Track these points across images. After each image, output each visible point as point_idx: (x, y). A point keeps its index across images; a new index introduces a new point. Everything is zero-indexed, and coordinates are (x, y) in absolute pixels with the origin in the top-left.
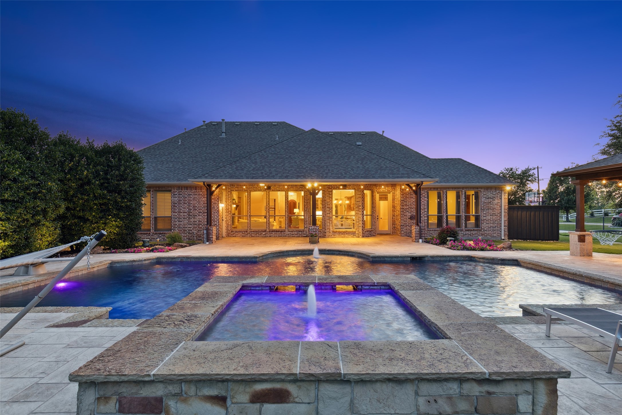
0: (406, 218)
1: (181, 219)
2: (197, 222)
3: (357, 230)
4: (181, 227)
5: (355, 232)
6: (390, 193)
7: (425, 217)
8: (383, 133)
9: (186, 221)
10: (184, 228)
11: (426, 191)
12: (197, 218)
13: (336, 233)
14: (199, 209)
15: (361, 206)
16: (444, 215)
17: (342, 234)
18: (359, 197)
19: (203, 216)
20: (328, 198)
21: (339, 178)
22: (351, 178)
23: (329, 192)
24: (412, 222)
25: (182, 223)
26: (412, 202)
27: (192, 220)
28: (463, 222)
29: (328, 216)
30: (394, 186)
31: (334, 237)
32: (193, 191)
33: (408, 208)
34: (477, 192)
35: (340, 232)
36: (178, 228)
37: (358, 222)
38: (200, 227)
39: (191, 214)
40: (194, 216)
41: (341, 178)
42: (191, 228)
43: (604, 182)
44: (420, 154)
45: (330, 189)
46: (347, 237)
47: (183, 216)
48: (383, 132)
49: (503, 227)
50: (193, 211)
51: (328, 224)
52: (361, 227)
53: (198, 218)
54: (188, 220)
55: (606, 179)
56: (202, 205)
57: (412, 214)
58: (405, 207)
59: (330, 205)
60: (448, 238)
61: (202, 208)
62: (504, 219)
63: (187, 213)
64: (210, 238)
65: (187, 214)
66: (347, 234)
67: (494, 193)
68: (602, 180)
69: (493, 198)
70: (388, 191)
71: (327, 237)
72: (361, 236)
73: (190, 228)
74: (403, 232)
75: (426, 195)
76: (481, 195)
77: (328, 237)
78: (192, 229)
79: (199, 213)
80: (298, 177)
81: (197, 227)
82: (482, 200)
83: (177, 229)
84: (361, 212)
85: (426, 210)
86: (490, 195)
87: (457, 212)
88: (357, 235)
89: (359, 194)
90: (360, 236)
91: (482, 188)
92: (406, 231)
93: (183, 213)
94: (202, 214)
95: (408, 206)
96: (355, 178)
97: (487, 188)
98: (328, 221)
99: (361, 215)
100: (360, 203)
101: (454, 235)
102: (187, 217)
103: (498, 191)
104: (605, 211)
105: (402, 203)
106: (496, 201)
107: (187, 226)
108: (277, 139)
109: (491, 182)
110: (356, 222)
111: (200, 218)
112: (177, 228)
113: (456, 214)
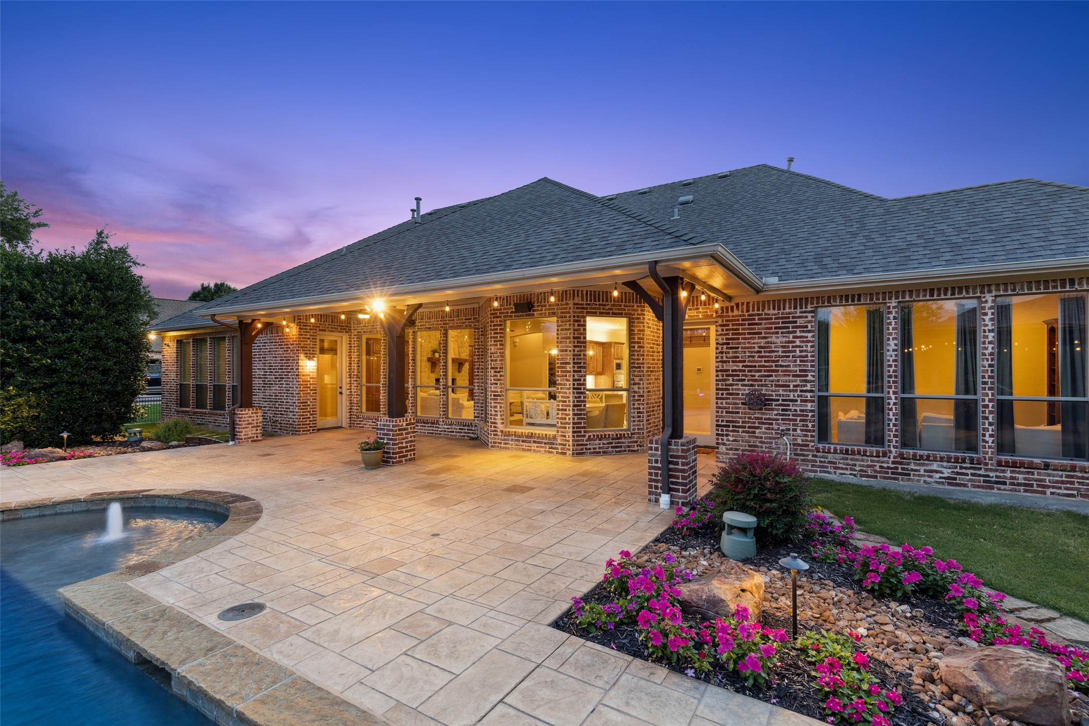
0: (734, 404)
1: (256, 389)
3: (560, 434)
5: (555, 437)
7: (806, 401)
11: (809, 309)
13: (510, 438)
15: (569, 363)
16: (890, 398)
17: (523, 441)
18: (566, 338)
20: (493, 343)
23: (494, 325)
24: (757, 418)
25: (257, 398)
26: (757, 349)
28: (986, 430)
29: (493, 389)
31: (506, 448)
32: (269, 335)
33: (740, 371)
35: (519, 436)
37: (562, 410)
39: (267, 380)
45: (497, 317)
46: (534, 451)
47: (258, 384)
51: (493, 413)
52: (571, 425)
57: (755, 390)
59: (496, 360)
65: (262, 381)
66: (534, 442)
71: (490, 445)
72: (571, 452)
75: (810, 322)
77: (492, 446)
78: (268, 410)
84: (571, 382)
85: (809, 378)
87: (962, 387)
88: (560, 447)
89: (566, 330)
90: (568, 452)
95: (740, 362)
98: (493, 405)
99: (569, 389)
100: (567, 355)
102: (262, 386)
105: (722, 353)
110: (558, 410)
113: (957, 393)
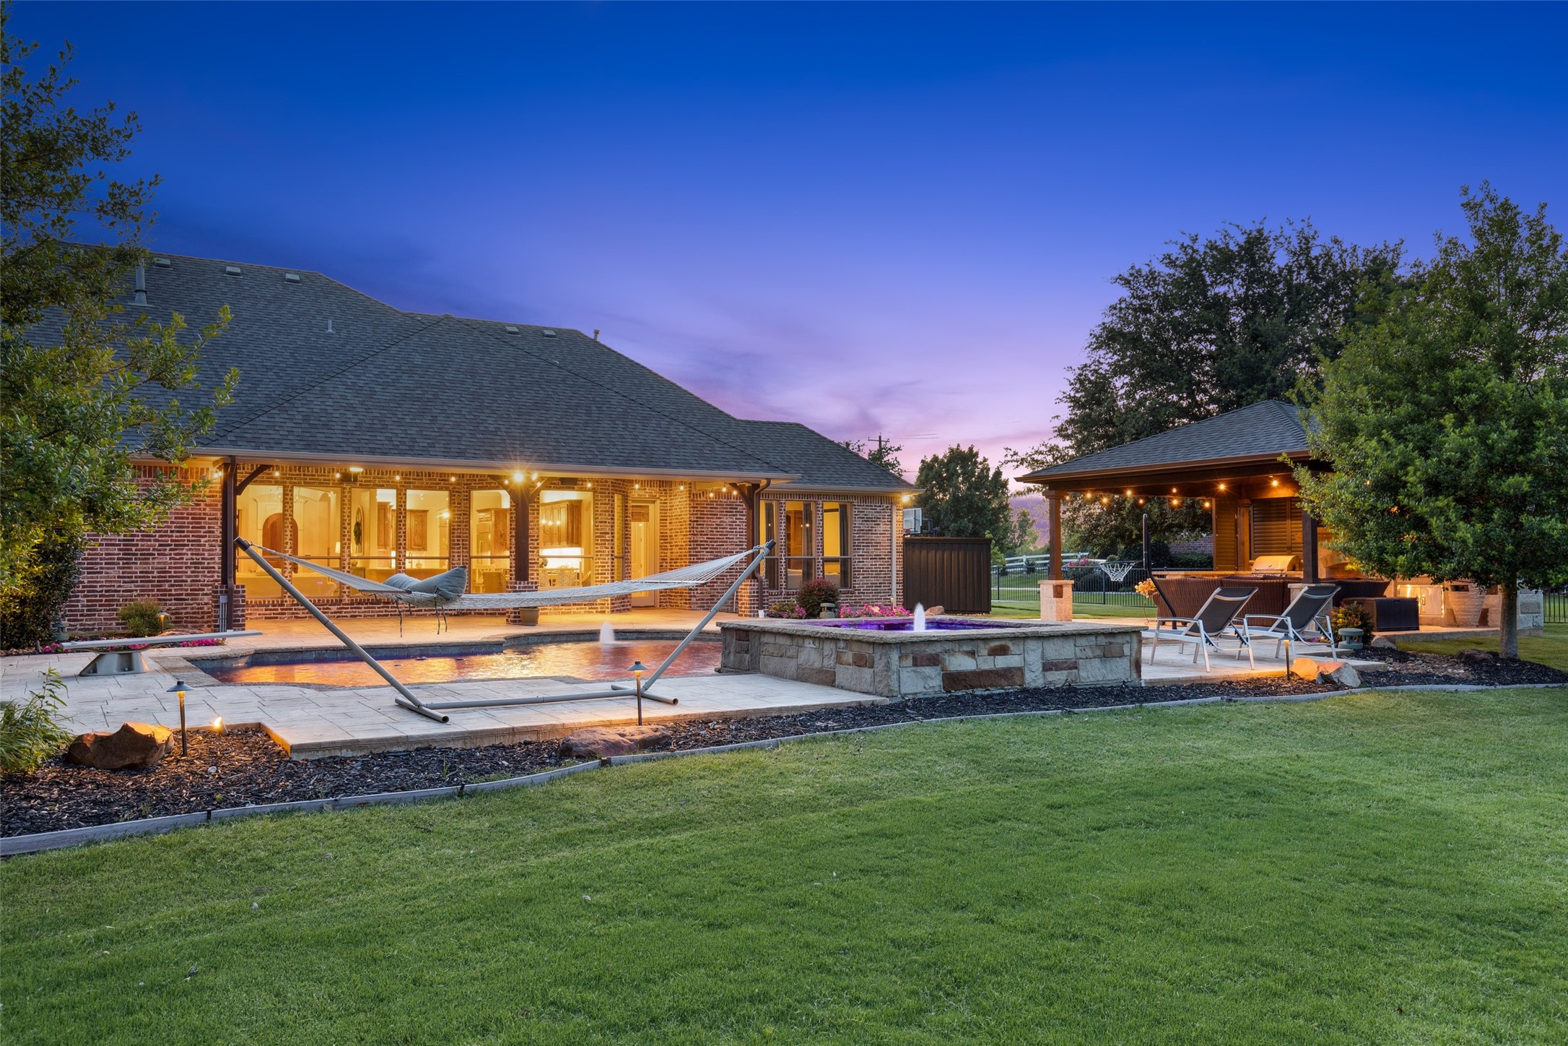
1: (97, 564)
2: (155, 574)
4: (98, 589)
6: (654, 502)
8: (596, 336)
9: (115, 573)
10: (107, 591)
12: (155, 563)
14: (160, 536)
15: (608, 533)
16: (781, 559)
18: (605, 512)
19: (176, 554)
21: (589, 462)
22: (618, 465)
25: (101, 578)
27: (137, 568)
30: (665, 485)
31: (544, 613)
32: (143, 478)
33: (705, 541)
34: (845, 506)
36: (89, 591)
37: (602, 573)
38: (165, 590)
39: (134, 548)
40: (146, 556)
41: (597, 464)
42: (135, 593)
43: (1089, 495)
44: (709, 405)
47: (106, 554)
48: (597, 333)
49: (894, 586)
50: (142, 540)
53: (158, 563)
54: (123, 568)
55: (1093, 491)
56: (172, 523)
58: (699, 538)
60: (823, 605)
61: (172, 532)
62: (896, 567)
63: (119, 545)
64: (238, 616)
65: (119, 550)
67: (878, 509)
68: (1086, 492)
69: (875, 520)
70: (651, 496)
72: (609, 610)
73: (131, 591)
74: (694, 600)
76: (853, 512)
78: (139, 595)
79: (160, 545)
80: (491, 456)
81: (153, 590)
82: (856, 523)
83: (85, 596)
84: (610, 549)
86: (871, 513)
88: (599, 606)
89: (605, 504)
90: (607, 611)
91: (855, 496)
92: (701, 596)
93: (107, 545)
94: (171, 550)
95: (705, 535)
96: (627, 465)
97: (866, 498)
99: (608, 555)
100: (607, 526)
101: (833, 597)
102: (118, 559)
103: (885, 505)
104: (1028, 560)
105: (693, 528)
106: (882, 528)
107: (120, 586)
108: (330, 330)
109: (873, 485)
110: (598, 574)
111: (165, 563)
112: (83, 592)
